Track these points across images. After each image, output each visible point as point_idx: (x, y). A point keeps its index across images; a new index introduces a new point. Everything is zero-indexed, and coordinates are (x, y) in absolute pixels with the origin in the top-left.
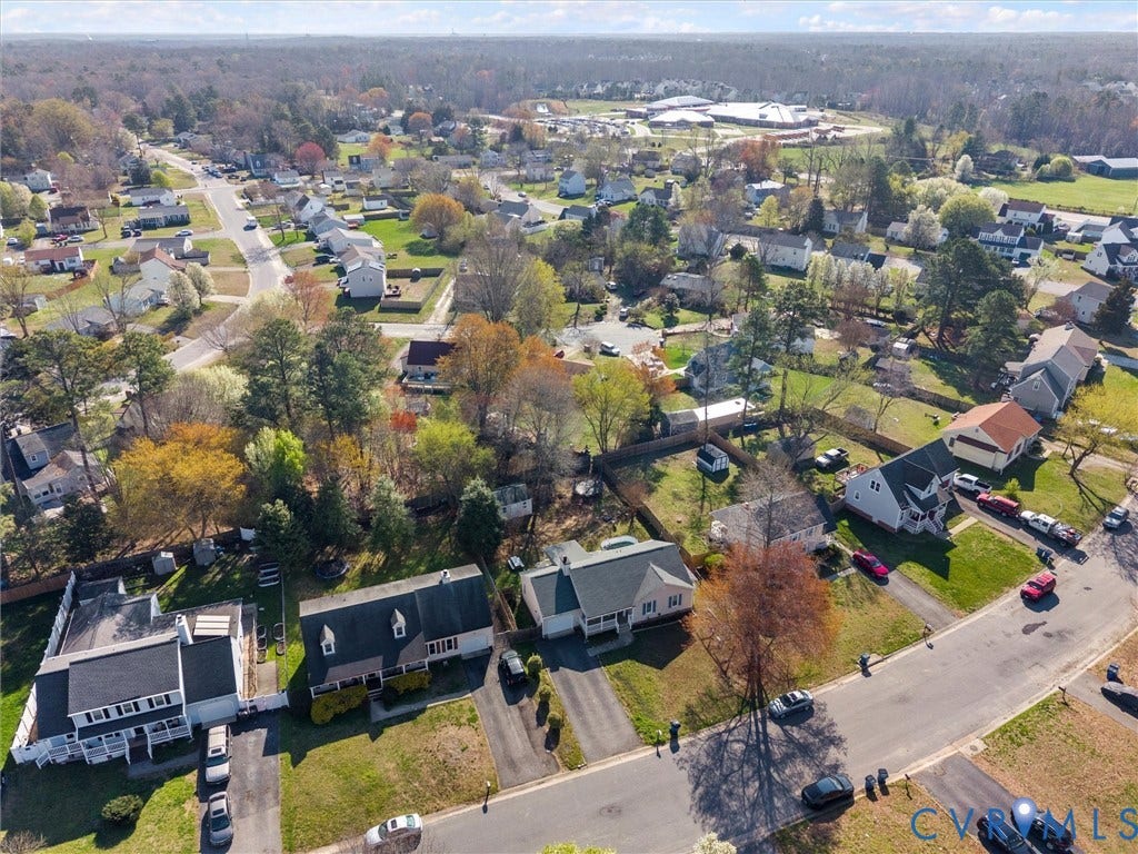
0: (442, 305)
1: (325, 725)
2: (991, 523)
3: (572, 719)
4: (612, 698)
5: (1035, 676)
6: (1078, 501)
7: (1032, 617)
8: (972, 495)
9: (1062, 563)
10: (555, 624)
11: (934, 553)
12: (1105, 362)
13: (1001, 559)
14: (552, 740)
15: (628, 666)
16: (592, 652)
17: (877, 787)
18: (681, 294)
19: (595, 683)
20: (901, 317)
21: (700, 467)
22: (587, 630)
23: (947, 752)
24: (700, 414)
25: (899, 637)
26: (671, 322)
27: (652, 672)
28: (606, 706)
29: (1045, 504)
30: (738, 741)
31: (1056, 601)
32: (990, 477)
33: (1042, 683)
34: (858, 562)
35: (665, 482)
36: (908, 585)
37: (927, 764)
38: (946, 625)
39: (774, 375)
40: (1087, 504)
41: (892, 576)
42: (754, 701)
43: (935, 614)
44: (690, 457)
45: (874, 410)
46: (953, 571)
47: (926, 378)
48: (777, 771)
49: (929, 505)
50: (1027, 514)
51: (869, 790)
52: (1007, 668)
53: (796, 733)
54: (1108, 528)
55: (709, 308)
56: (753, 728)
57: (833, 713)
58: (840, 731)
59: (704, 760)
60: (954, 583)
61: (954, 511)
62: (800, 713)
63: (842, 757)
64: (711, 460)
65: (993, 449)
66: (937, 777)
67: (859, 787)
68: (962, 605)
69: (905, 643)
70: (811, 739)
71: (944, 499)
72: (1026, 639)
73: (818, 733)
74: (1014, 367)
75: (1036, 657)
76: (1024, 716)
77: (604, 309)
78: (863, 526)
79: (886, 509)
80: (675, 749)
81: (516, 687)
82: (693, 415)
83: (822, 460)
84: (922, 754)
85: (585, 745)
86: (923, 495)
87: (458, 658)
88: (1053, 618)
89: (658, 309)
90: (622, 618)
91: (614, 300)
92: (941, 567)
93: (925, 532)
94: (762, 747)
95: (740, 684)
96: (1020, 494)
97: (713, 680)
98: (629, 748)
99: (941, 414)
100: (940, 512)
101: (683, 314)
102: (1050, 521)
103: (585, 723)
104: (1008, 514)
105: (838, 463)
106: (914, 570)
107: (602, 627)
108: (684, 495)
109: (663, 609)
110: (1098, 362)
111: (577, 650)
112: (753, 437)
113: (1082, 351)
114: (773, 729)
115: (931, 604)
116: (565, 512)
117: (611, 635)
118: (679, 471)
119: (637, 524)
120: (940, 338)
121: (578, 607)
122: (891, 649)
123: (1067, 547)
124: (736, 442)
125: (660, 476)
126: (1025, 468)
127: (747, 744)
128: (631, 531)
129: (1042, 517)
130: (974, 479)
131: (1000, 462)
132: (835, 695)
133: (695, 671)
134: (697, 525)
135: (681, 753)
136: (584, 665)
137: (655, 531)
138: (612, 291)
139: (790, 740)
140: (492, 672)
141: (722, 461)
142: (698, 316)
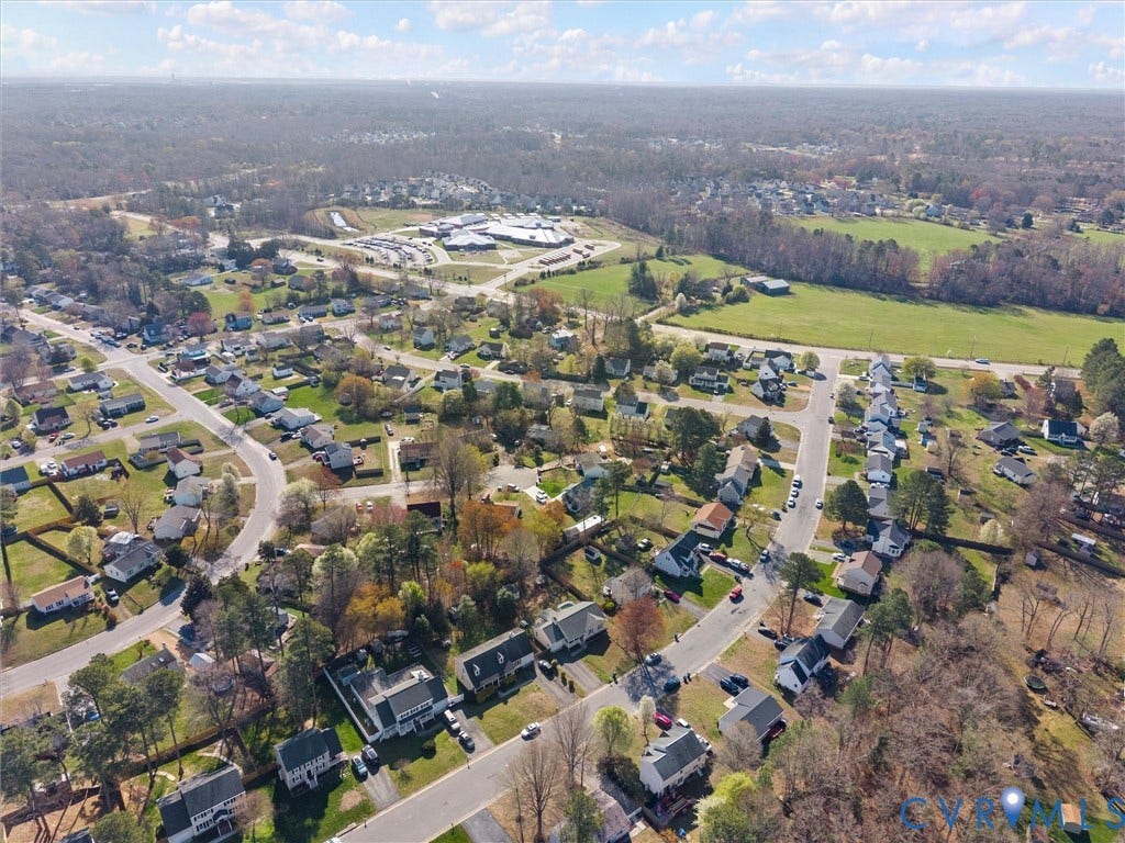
1: (483, 703)
2: (716, 566)
3: (575, 681)
4: (587, 670)
5: (737, 629)
6: (750, 549)
7: (735, 606)
8: (707, 553)
9: (745, 580)
10: (555, 646)
11: (695, 585)
12: (761, 464)
13: (721, 583)
14: (572, 689)
15: (589, 657)
16: (573, 655)
17: (688, 679)
19: (579, 666)
21: (588, 559)
22: (569, 646)
23: (709, 663)
24: (580, 527)
25: (686, 625)
26: (539, 462)
27: (599, 657)
28: (586, 673)
29: (737, 553)
30: (638, 675)
31: (743, 598)
32: (714, 543)
33: (738, 632)
34: (666, 595)
35: (575, 570)
36: (688, 601)
37: (702, 669)
38: (703, 616)
39: (611, 503)
40: (754, 550)
41: (681, 600)
42: (640, 660)
43: (699, 612)
44: (580, 553)
45: (660, 516)
46: (704, 592)
48: (654, 682)
49: (690, 564)
50: (729, 560)
51: (685, 681)
52: (726, 629)
53: (658, 668)
54: (762, 561)
56: (642, 670)
57: (669, 659)
58: (672, 664)
59: (627, 684)
60: (705, 597)
61: (701, 563)
62: (657, 661)
63: (674, 674)
64: (593, 554)
65: (713, 529)
66: (707, 671)
68: (708, 606)
69: (690, 627)
70: (663, 669)
71: (696, 558)
72: (733, 616)
73: (665, 667)
74: (719, 478)
75: (736, 622)
76: (734, 645)
77: (497, 457)
78: (666, 578)
79: (674, 569)
81: (550, 674)
82: (576, 529)
83: (640, 545)
84: (700, 666)
85: (585, 689)
86: (687, 559)
87: (521, 668)
88: (741, 606)
89: (529, 453)
90: (581, 638)
92: (699, 592)
93: (691, 575)
94: (647, 675)
95: (634, 655)
96: (727, 550)
97: (623, 655)
98: (600, 686)
99: (691, 510)
100: (696, 565)
101: (546, 456)
102: (739, 562)
103: (581, 681)
104: (721, 561)
105: (648, 546)
106: (689, 595)
107: (573, 644)
108: (586, 575)
109: (596, 631)
110: (758, 465)
111: (567, 655)
112: (606, 536)
113: (749, 463)
114: (650, 669)
115: (696, 608)
117: (578, 646)
118: (579, 562)
119: (570, 594)
120: (683, 459)
121: (563, 637)
122: (685, 630)
123: (746, 573)
124: (599, 541)
125: (571, 567)
126: (727, 537)
127: (641, 675)
128: (570, 599)
129: (736, 561)
130: (707, 546)
131: (717, 534)
132: (668, 651)
133: (616, 654)
134: (597, 590)
136: (573, 660)
137: (580, 597)
139: (656, 671)
140: (538, 671)
141: (598, 554)
142: (554, 456)
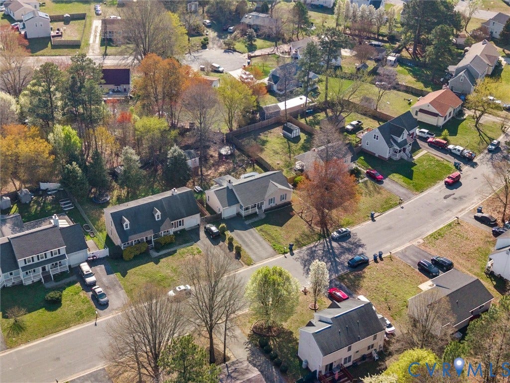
0: (94, 41)
1: (131, 260)
2: (434, 152)
3: (244, 247)
4: (261, 239)
5: (449, 214)
6: (478, 139)
7: (449, 192)
8: (425, 139)
9: (466, 168)
10: (228, 212)
11: (406, 169)
12: (504, 62)
13: (437, 169)
14: (238, 255)
15: (266, 227)
16: (247, 223)
17: (378, 258)
18: (257, 29)
19: (252, 234)
20: (392, 39)
21: (285, 136)
22: (243, 213)
23: (408, 245)
24: (282, 106)
25: (388, 205)
26: (252, 48)
27: (277, 228)
28: (259, 242)
29: (461, 141)
30: (320, 250)
31: (460, 184)
32: (435, 130)
33: (449, 218)
34: (369, 175)
35: (268, 145)
36: (393, 184)
37: (399, 249)
38: (410, 198)
39: (320, 81)
40: (482, 141)
41: (386, 181)
42: (325, 235)
43: (405, 194)
44: (278, 131)
45: (376, 98)
46: (415, 176)
47: (406, 78)
48: (338, 258)
49: (403, 145)
50: (451, 147)
51: (375, 260)
52: (435, 213)
53: (344, 244)
54: (490, 151)
55: (276, 38)
56: (326, 245)
57: (359, 236)
58: (363, 242)
59: (306, 257)
60: (415, 181)
61: (416, 148)
62: (345, 236)
63: (364, 251)
64: (290, 131)
65: (436, 115)
66: (403, 253)
67: (371, 259)
68: (417, 190)
69: (391, 207)
70: (351, 246)
71: (410, 141)
72: (445, 201)
73: (353, 244)
74: (452, 68)
75: (448, 208)
76: (440, 230)
77: (206, 40)
78: (370, 157)
79: (382, 149)
80: (292, 254)
81: (216, 238)
82: (277, 107)
83: (349, 127)
84: (397, 246)
85: (253, 257)
86: (400, 140)
87: (183, 231)
88: (458, 192)
89: (241, 39)
90: (260, 208)
91: (212, 34)
92: (409, 175)
93: (402, 159)
94: (331, 251)
95: (318, 229)
96: (449, 138)
97: (305, 228)
98: (273, 256)
99: (412, 98)
100: (409, 148)
101: (259, 42)
102: (461, 148)
103: (251, 249)
104: (441, 147)
105: (358, 128)
106: (396, 177)
107: (250, 211)
108: (279, 151)
109: (278, 202)
110: (500, 63)
111: (240, 222)
112: (311, 118)
113: (489, 57)
114: (334, 244)
115: (402, 190)
116: (217, 164)
117: (255, 215)
118: (274, 139)
119: (256, 167)
120: (414, 52)
121: (238, 202)
122: (385, 210)
123: (469, 161)
124: (303, 121)
125: (264, 142)
126: (453, 125)
127: (323, 250)
128: (254, 170)
129: (457, 147)
130: (426, 131)
131: (440, 122)
132: (360, 230)
133: (297, 226)
134: (289, 166)
135: (296, 256)
136: (245, 228)
137: (265, 167)
138: (208, 27)
139: (342, 247)
140: (202, 234)
141: (297, 132)
142: (268, 43)
